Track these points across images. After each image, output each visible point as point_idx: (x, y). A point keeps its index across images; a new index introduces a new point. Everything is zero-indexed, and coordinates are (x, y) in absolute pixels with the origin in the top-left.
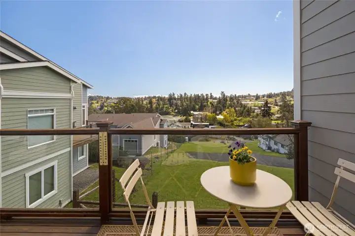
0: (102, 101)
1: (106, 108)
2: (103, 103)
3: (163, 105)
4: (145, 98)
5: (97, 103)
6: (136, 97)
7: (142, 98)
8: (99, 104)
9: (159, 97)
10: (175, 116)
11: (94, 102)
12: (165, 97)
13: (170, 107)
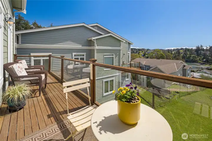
0: (144, 51)
1: (147, 55)
2: (145, 53)
3: (190, 54)
4: (174, 50)
5: (142, 52)
6: (167, 49)
7: (171, 50)
8: (143, 53)
9: (186, 49)
10: (202, 64)
11: (141, 52)
12: (192, 49)
13: (198, 56)
